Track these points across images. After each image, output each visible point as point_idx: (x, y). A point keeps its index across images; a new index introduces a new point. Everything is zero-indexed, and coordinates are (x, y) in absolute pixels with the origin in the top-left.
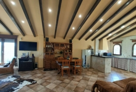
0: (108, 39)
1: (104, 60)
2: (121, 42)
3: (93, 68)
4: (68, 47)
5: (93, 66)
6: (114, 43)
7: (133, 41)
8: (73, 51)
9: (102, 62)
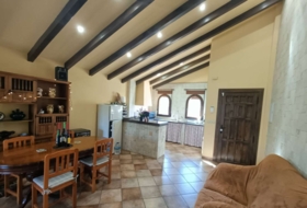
0: (151, 82)
1: (157, 131)
2: (171, 92)
3: (129, 152)
4: (52, 93)
5: (129, 146)
6: (159, 92)
7: (188, 92)
8: (71, 109)
9: (151, 134)
